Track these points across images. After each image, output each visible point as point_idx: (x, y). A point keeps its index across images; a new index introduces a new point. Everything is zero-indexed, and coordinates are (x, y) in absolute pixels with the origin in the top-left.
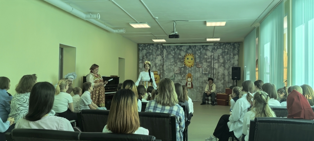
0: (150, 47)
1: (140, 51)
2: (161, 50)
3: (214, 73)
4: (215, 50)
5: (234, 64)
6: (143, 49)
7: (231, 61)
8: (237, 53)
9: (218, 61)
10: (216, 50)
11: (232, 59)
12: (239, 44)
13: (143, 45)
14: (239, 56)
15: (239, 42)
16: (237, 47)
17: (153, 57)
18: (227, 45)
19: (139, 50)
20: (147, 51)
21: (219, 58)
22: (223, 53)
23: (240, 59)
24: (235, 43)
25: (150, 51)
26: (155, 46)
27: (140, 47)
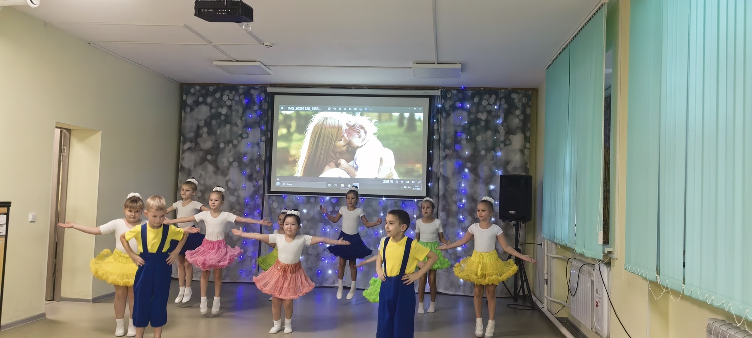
0: (221, 96)
1: (188, 110)
2: (260, 107)
3: (441, 193)
4: (444, 116)
5: (508, 163)
6: (197, 103)
8: (521, 125)
9: (455, 151)
10: (448, 115)
11: (502, 145)
12: (526, 96)
13: (197, 88)
14: (527, 140)
15: (526, 89)
16: (520, 105)
17: (231, 130)
18: (487, 96)
19: (183, 105)
20: (213, 111)
22: (471, 123)
23: (528, 145)
24: (515, 90)
25: (224, 111)
26: (241, 94)
27: (187, 94)
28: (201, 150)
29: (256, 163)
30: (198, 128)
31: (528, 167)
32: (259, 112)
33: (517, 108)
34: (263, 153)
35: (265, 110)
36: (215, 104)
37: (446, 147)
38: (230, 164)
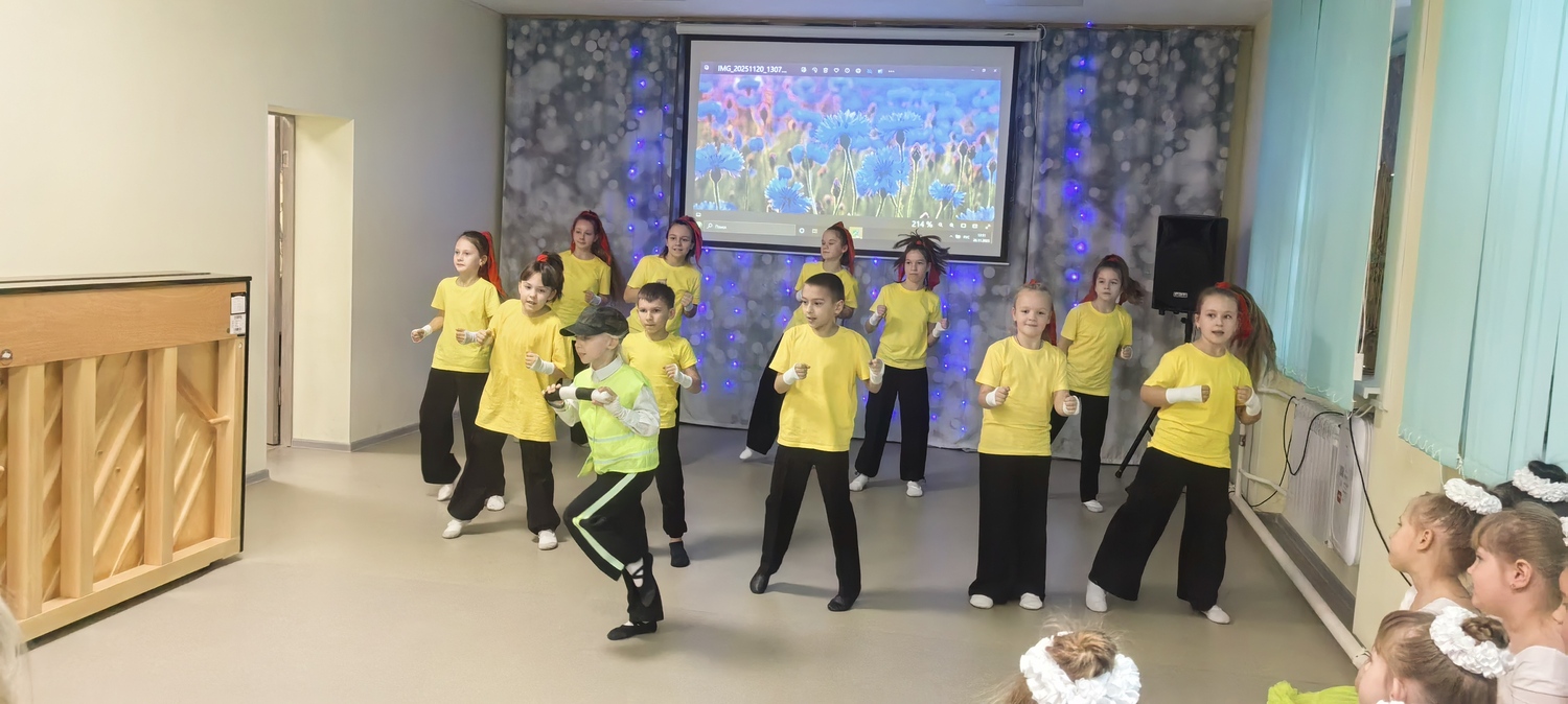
0: (584, 41)
1: (517, 70)
2: (663, 66)
3: (1032, 250)
4: (1046, 83)
5: (1178, 189)
6: (535, 57)
7: (1155, 170)
8: (1211, 106)
9: (1066, 161)
10: (1055, 84)
11: (1168, 151)
12: (1228, 42)
13: (535, 24)
14: (1222, 139)
15: (1230, 29)
16: (1212, 64)
17: (603, 113)
18: (1140, 43)
19: (508, 59)
20: (567, 73)
22: (1102, 102)
23: (1224, 151)
24: (1203, 31)
25: (589, 73)
26: (623, 38)
27: (514, 38)
28: (545, 154)
29: (654, 181)
30: (539, 108)
31: (1221, 197)
32: (660, 76)
33: (1205, 70)
34: (668, 162)
35: (671, 71)
36: (570, 61)
37: (1046, 154)
38: (604, 184)
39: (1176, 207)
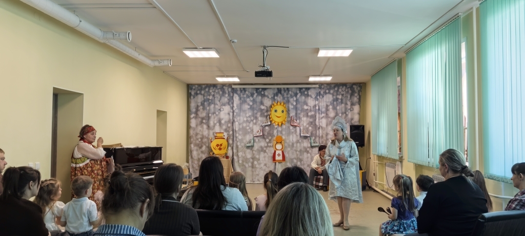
0: (209, 90)
1: (192, 97)
2: (229, 95)
3: (321, 135)
4: (321, 97)
5: (352, 119)
6: (196, 94)
7: (347, 115)
8: (358, 101)
9: (327, 114)
10: (323, 97)
11: (349, 111)
12: (361, 87)
13: (196, 86)
14: (361, 108)
15: (360, 83)
16: (357, 91)
17: (214, 107)
18: (341, 87)
19: (189, 96)
20: (205, 98)
21: (327, 110)
22: (334, 100)
23: (362, 110)
24: (354, 84)
25: (211, 97)
26: (219, 89)
27: (191, 90)
28: (200, 118)
30: (198, 106)
32: (228, 98)
33: (355, 93)
38: (215, 124)
39: (351, 123)
